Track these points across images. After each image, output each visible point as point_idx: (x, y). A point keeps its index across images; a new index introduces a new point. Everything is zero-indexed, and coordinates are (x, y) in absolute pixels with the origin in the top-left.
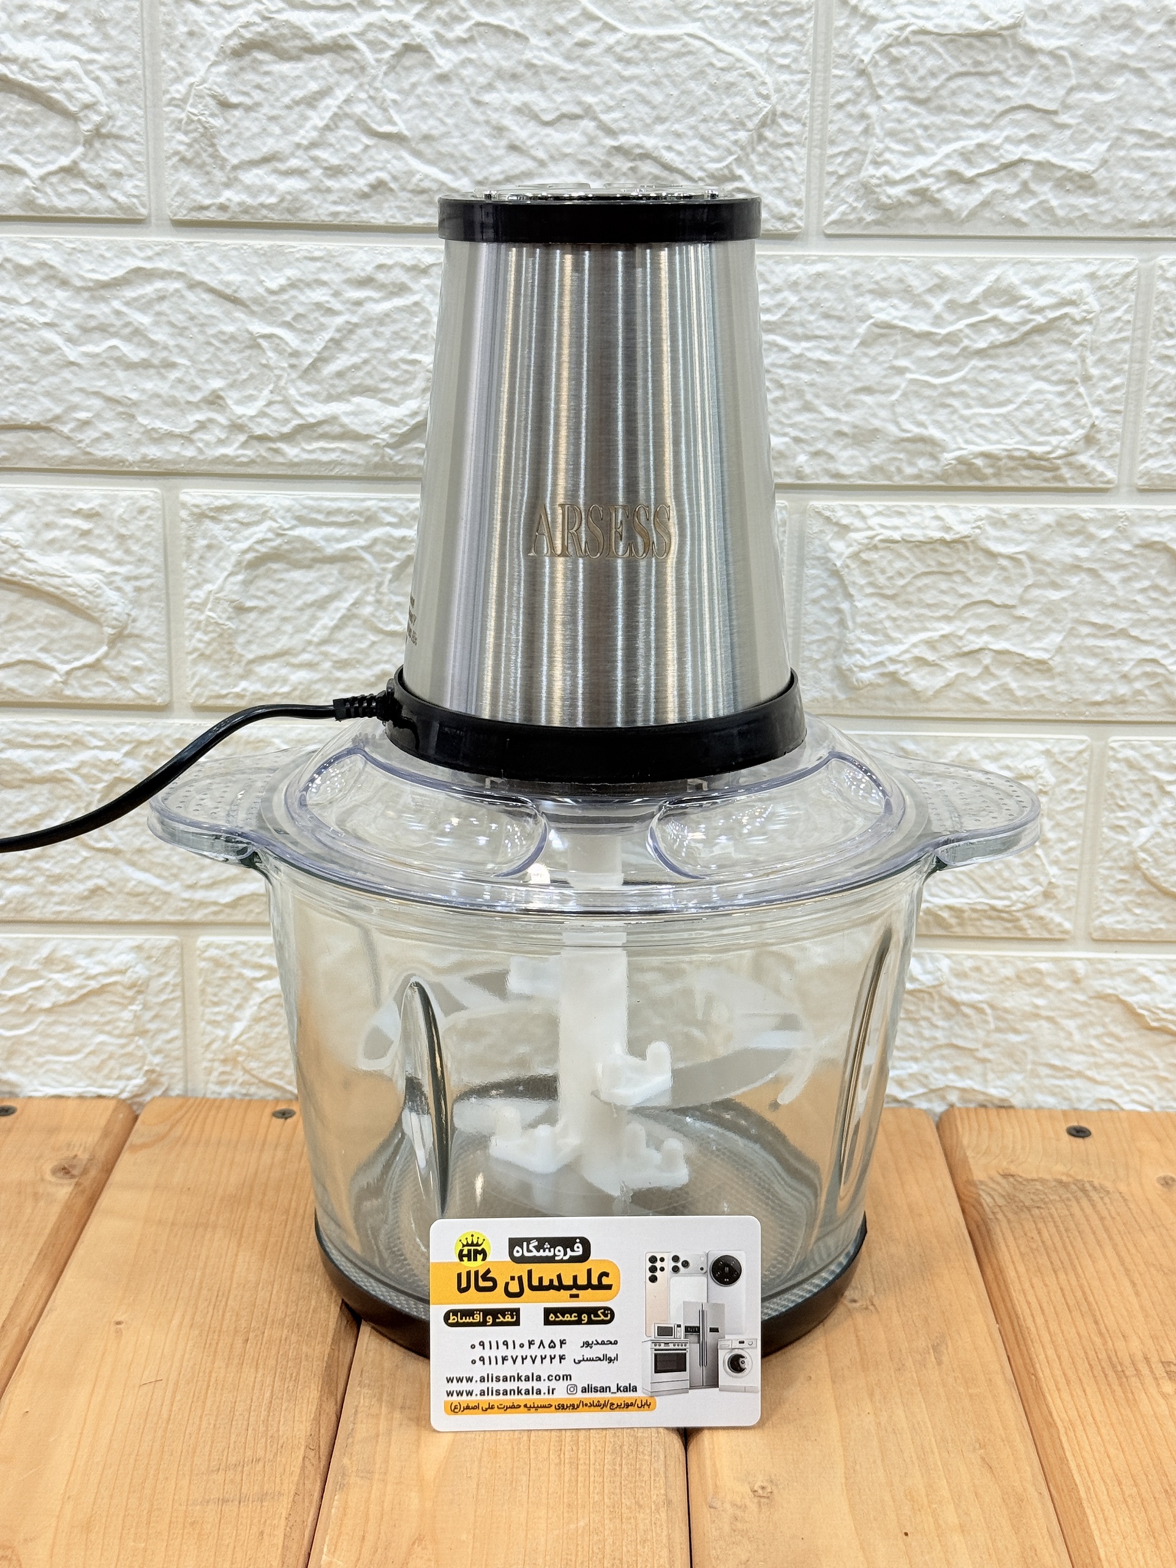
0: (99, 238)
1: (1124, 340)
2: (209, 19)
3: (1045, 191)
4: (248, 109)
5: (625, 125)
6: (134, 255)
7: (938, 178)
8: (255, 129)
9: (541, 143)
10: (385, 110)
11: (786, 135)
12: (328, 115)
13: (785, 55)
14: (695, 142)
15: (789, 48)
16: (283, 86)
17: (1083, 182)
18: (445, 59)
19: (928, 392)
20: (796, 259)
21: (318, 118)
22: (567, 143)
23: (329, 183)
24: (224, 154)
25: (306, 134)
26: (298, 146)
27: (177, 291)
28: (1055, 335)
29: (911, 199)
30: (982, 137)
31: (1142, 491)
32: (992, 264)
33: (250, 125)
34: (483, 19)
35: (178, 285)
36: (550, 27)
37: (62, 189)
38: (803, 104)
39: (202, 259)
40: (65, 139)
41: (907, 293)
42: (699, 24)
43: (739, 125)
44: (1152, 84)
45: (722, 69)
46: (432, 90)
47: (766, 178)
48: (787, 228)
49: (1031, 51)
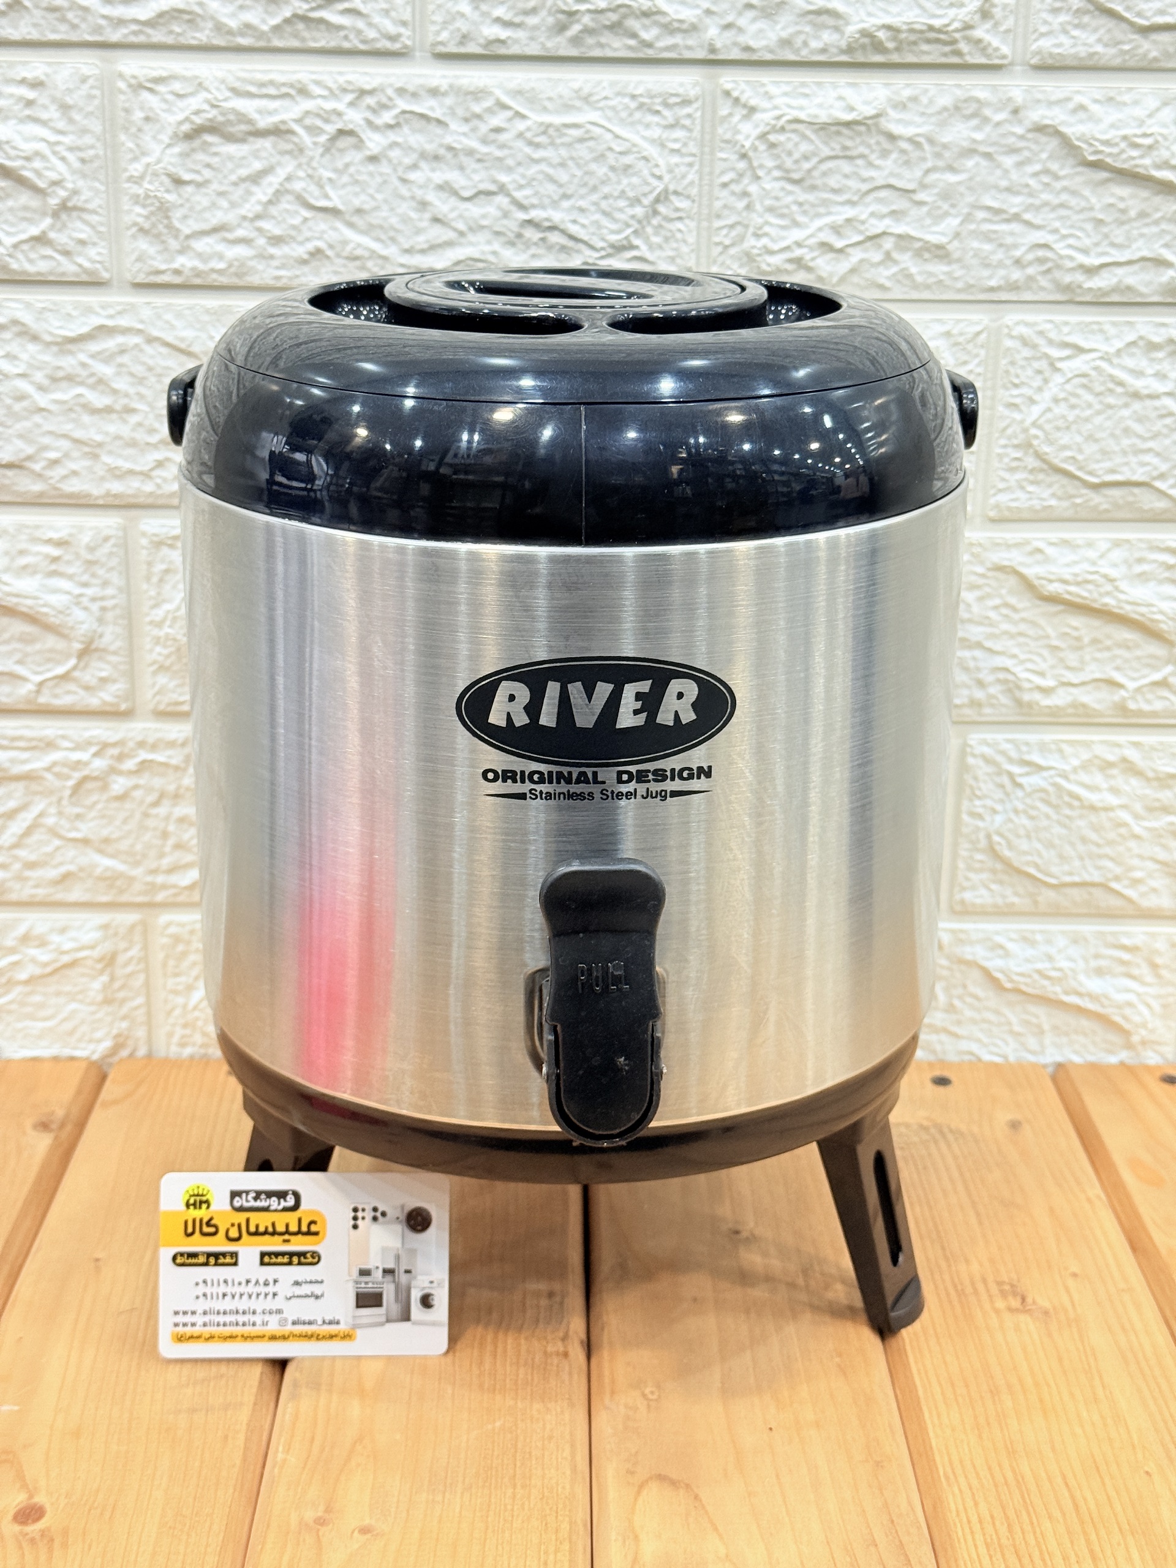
0: (66, 298)
2: (164, 106)
3: (906, 260)
4: (199, 185)
5: (535, 201)
6: (97, 314)
8: (205, 202)
9: (461, 216)
10: (321, 187)
11: (677, 210)
12: (270, 191)
13: (676, 140)
14: (598, 217)
15: (679, 134)
16: (230, 165)
17: (939, 252)
18: (375, 142)
21: (262, 193)
22: (484, 216)
23: (272, 250)
24: (177, 224)
26: (244, 218)
27: (136, 345)
30: (849, 212)
31: (993, 521)
34: (408, 108)
35: (137, 340)
36: (468, 115)
37: (33, 255)
39: (159, 317)
40: (35, 211)
42: (599, 113)
43: (636, 201)
44: (999, 166)
45: (621, 153)
46: (362, 169)
49: (892, 137)
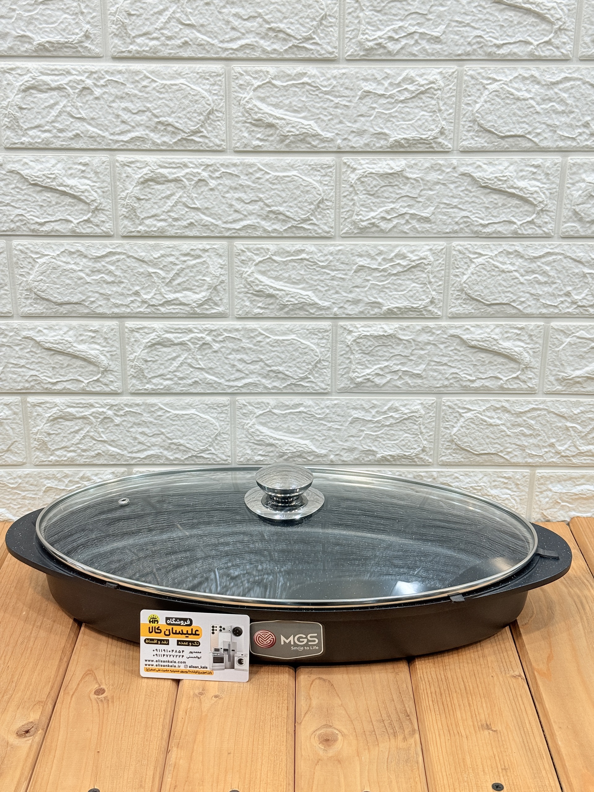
1: (442, 270)
7: (378, 219)
19: (377, 287)
20: (332, 245)
25: (166, 208)
28: (419, 269)
29: (369, 226)
32: (397, 246)
33: (148, 205)
38: (332, 196)
41: (369, 255)
47: (321, 219)
48: (329, 235)
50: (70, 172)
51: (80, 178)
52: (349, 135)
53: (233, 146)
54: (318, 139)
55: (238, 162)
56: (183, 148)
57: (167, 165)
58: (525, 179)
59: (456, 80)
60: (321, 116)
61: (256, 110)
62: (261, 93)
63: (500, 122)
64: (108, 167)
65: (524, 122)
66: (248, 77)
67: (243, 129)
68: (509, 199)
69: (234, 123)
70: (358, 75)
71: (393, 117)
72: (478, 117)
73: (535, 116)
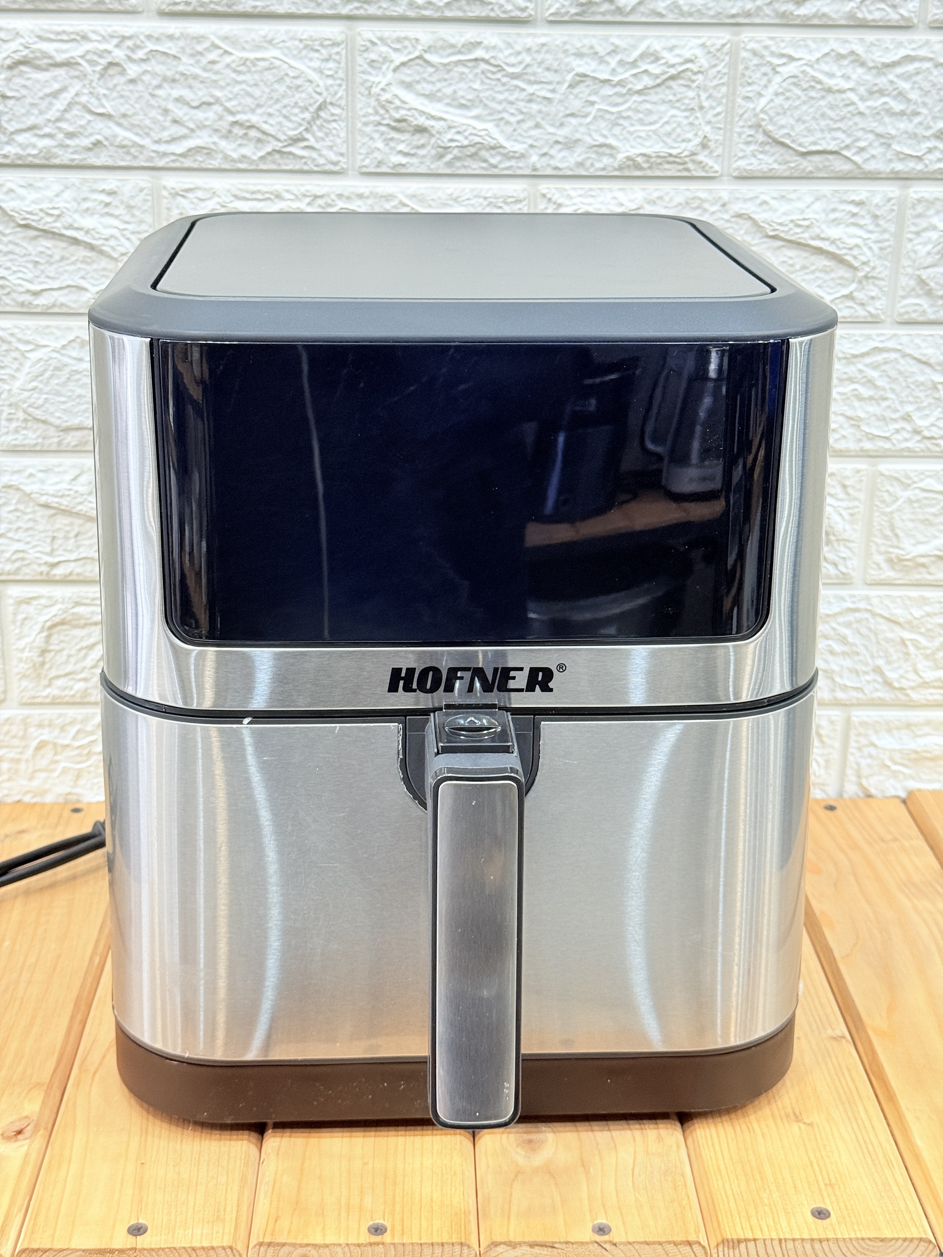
50: (85, 205)
51: (102, 215)
52: (551, 147)
53: (358, 164)
54: (499, 153)
55: (367, 192)
56: (274, 167)
57: (248, 196)
58: (839, 224)
59: (727, 58)
60: (505, 115)
61: (398, 103)
62: (407, 75)
63: (800, 127)
64: (149, 198)
65: (839, 129)
66: (384, 49)
67: (376, 136)
68: (814, 258)
69: (359, 125)
70: (567, 47)
71: (624, 118)
72: (763, 120)
73: (857, 119)
